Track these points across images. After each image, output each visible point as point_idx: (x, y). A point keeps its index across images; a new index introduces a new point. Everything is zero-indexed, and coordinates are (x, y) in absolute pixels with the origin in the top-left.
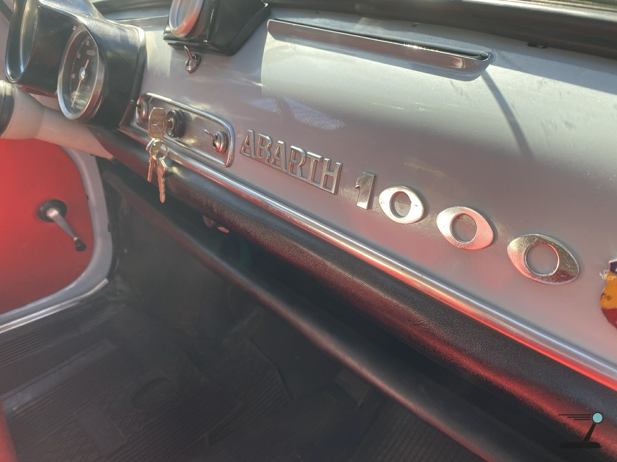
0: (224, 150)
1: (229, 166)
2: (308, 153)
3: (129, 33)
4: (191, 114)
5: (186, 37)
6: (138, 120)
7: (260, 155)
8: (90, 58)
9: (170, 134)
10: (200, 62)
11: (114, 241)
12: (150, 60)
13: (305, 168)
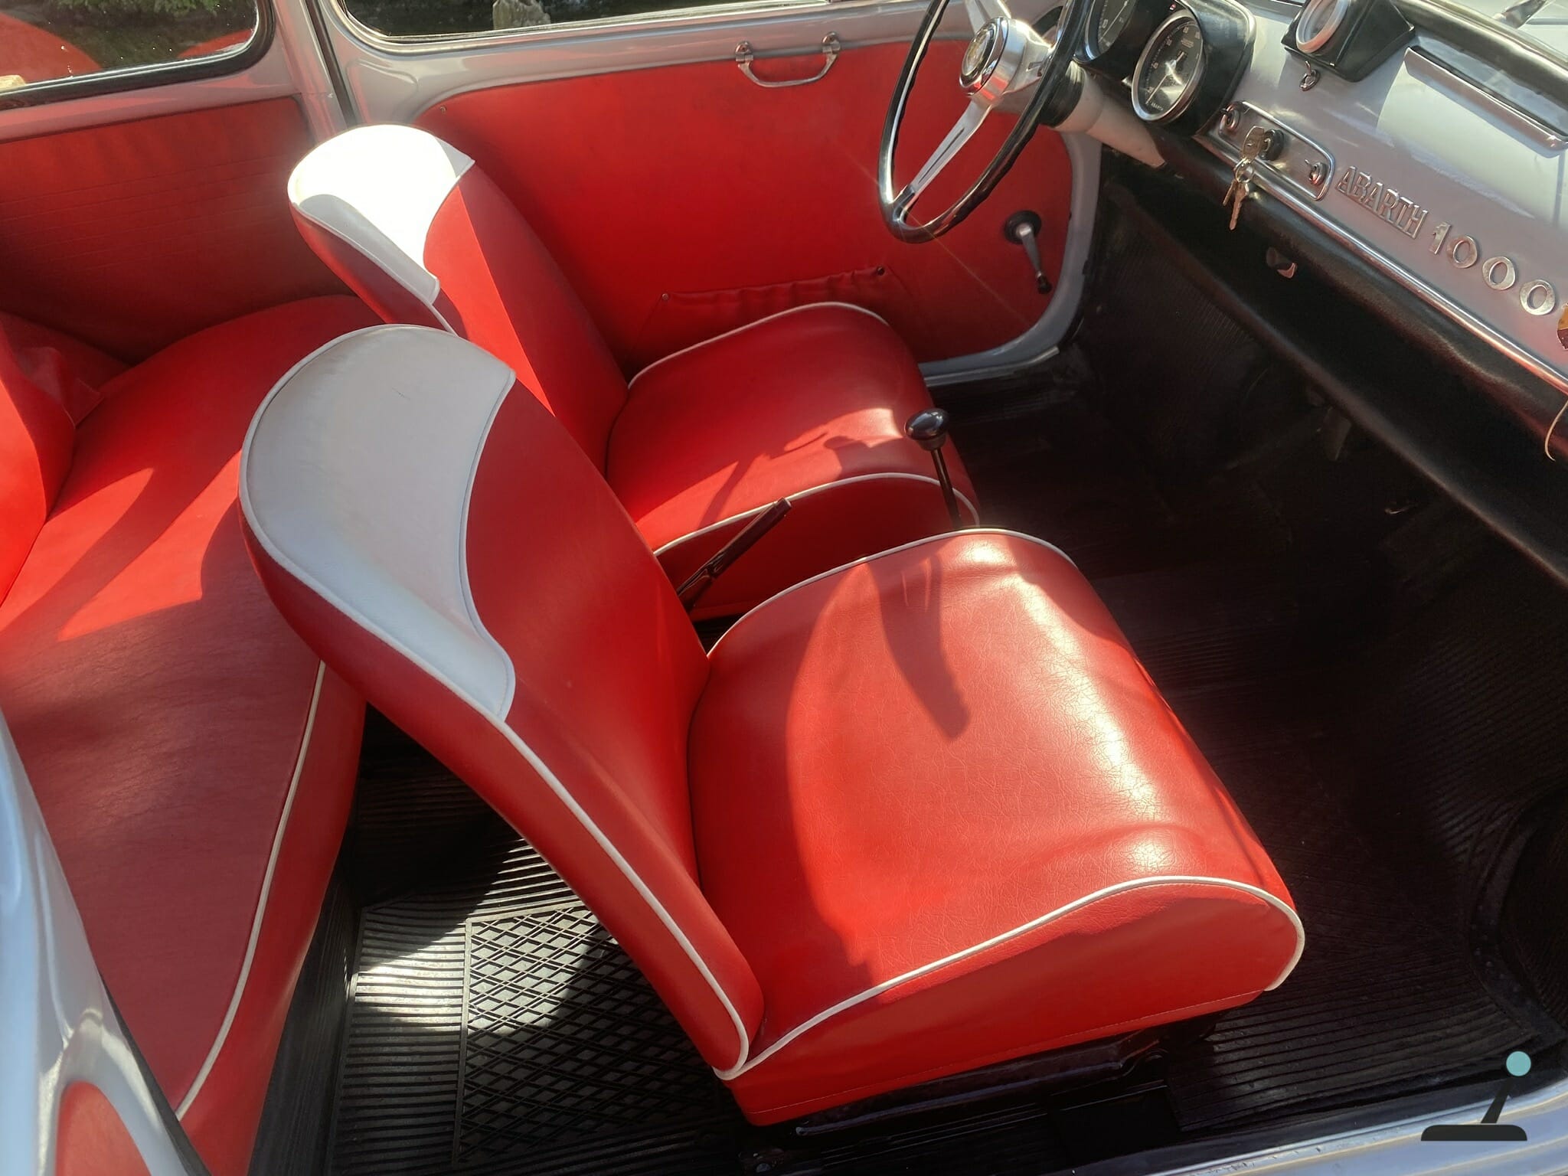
0: (1320, 182)
1: (1320, 200)
2: (1403, 198)
3: (1239, 25)
4: (1292, 138)
5: (1312, 52)
6: (1222, 129)
7: (1356, 194)
8: (1185, 48)
9: (1262, 156)
10: (1318, 80)
11: (1086, 290)
12: (1255, 64)
13: (1395, 211)
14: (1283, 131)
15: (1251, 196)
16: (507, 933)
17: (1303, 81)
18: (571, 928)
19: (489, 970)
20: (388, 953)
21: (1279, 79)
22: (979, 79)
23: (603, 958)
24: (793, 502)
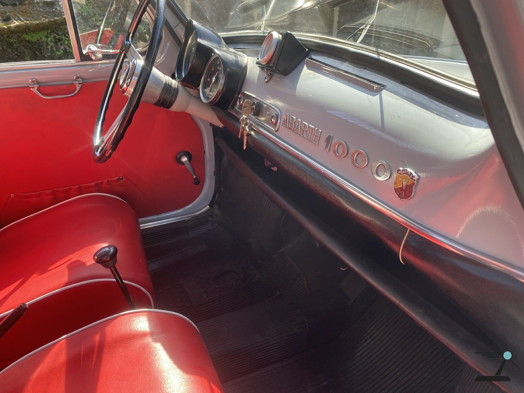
0: (276, 123)
1: (277, 131)
2: (309, 125)
3: (239, 59)
4: (264, 104)
5: (266, 64)
6: (238, 106)
7: (291, 126)
8: (218, 70)
9: (252, 114)
10: (272, 77)
11: (216, 182)
12: (248, 74)
13: (308, 132)
14: (260, 102)
15: (250, 133)
17: (265, 78)
21: (257, 80)
22: (125, 86)
24: (30, 305)
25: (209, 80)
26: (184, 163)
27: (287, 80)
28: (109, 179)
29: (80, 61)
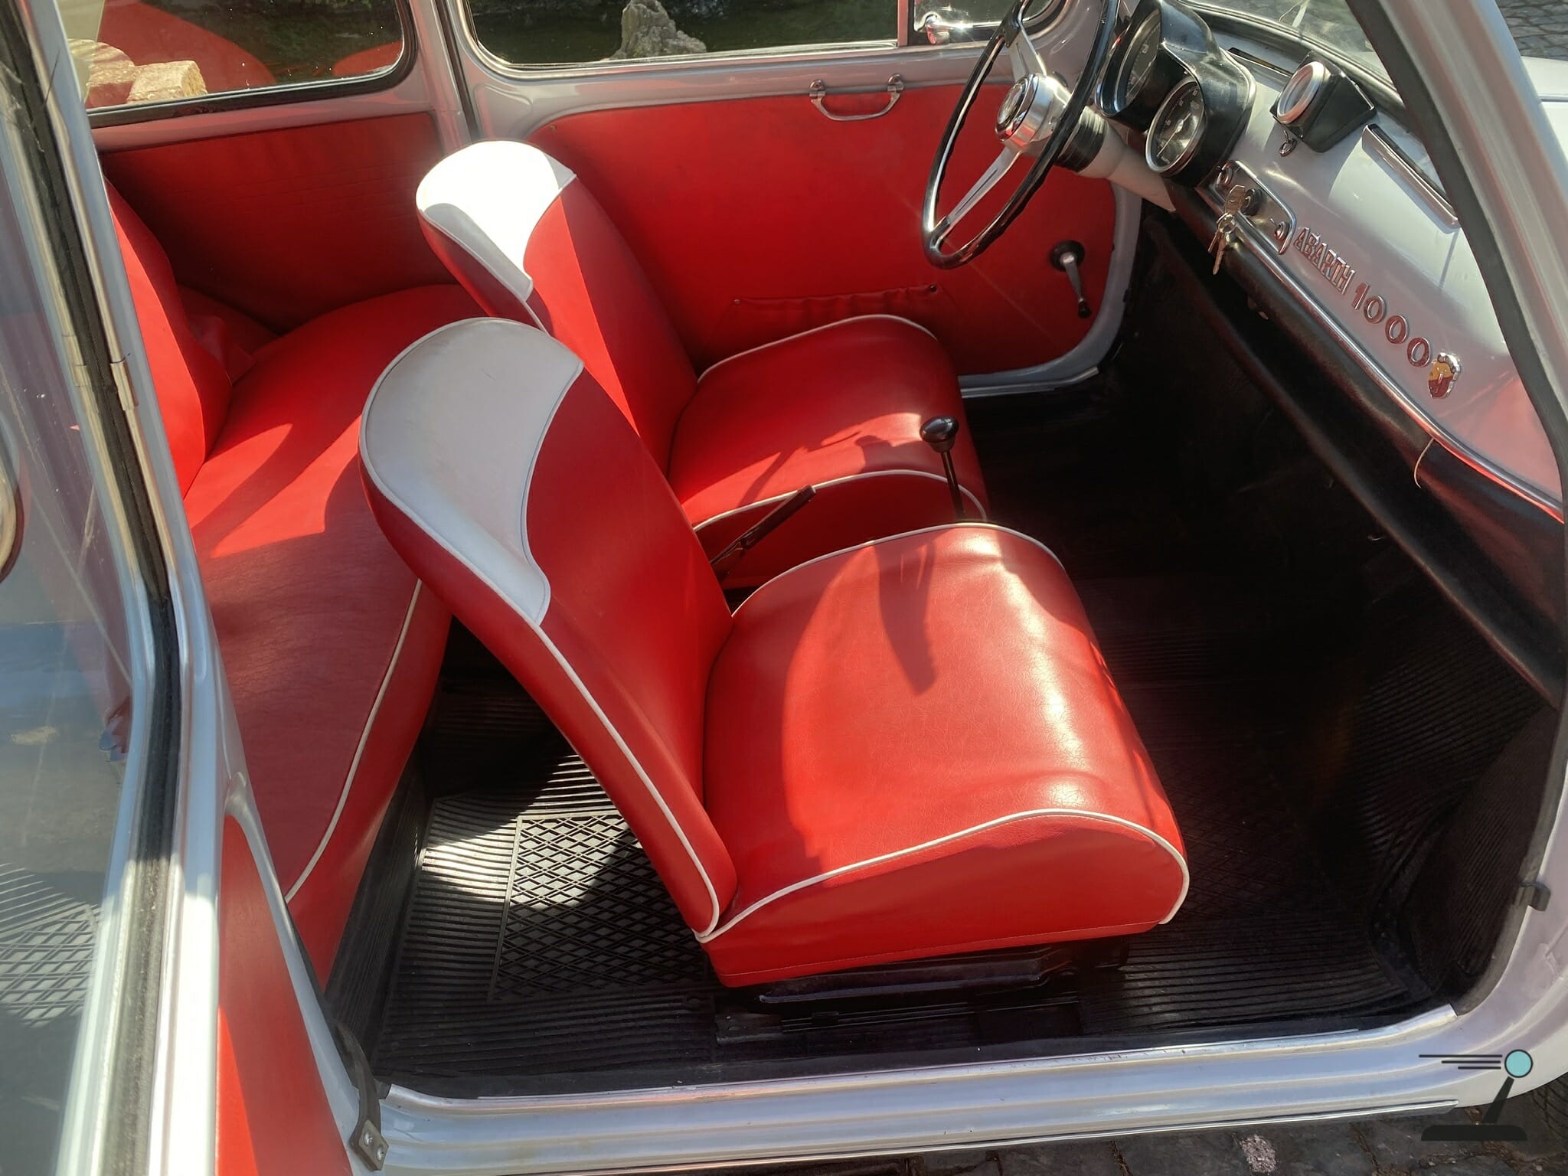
0: (1282, 239)
1: (1281, 254)
2: (1339, 258)
3: (1240, 91)
4: (1268, 197)
5: (1290, 122)
6: (1218, 185)
7: (1307, 252)
8: (1192, 110)
9: (1243, 211)
10: (1295, 147)
11: (1126, 315)
12: (1250, 128)
13: (1333, 269)
14: (1262, 190)
15: (1231, 246)
16: (550, 831)
17: (1282, 148)
18: (603, 831)
19: (532, 858)
20: (451, 835)
21: (1265, 144)
22: (1010, 127)
23: (627, 857)
24: (819, 490)
25: (1168, 123)
26: (1066, 267)
27: (1321, 159)
28: (911, 288)
29: (906, 43)
